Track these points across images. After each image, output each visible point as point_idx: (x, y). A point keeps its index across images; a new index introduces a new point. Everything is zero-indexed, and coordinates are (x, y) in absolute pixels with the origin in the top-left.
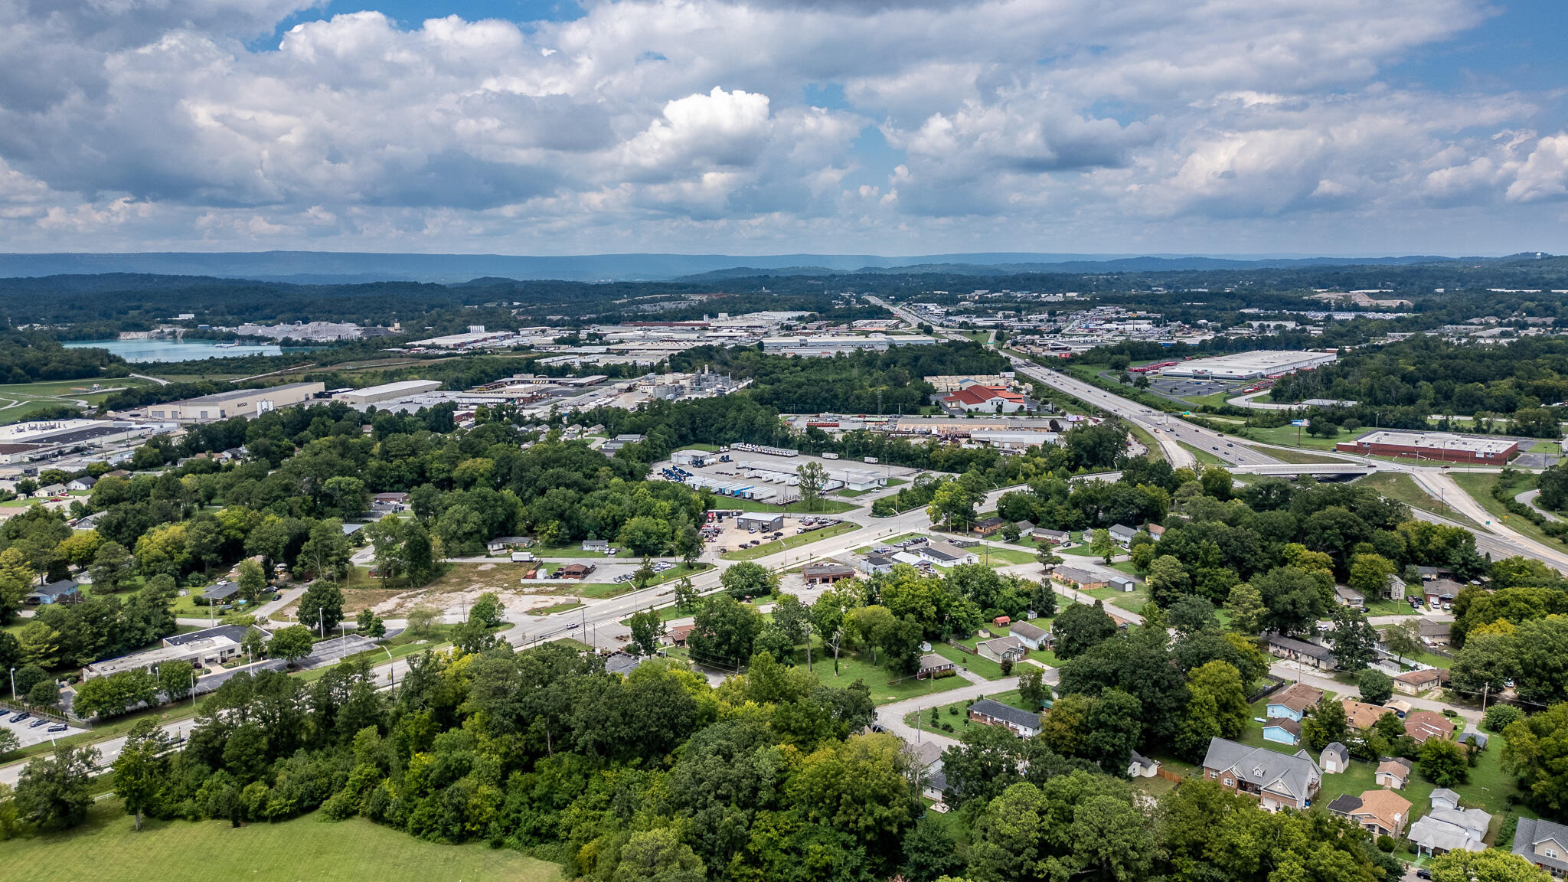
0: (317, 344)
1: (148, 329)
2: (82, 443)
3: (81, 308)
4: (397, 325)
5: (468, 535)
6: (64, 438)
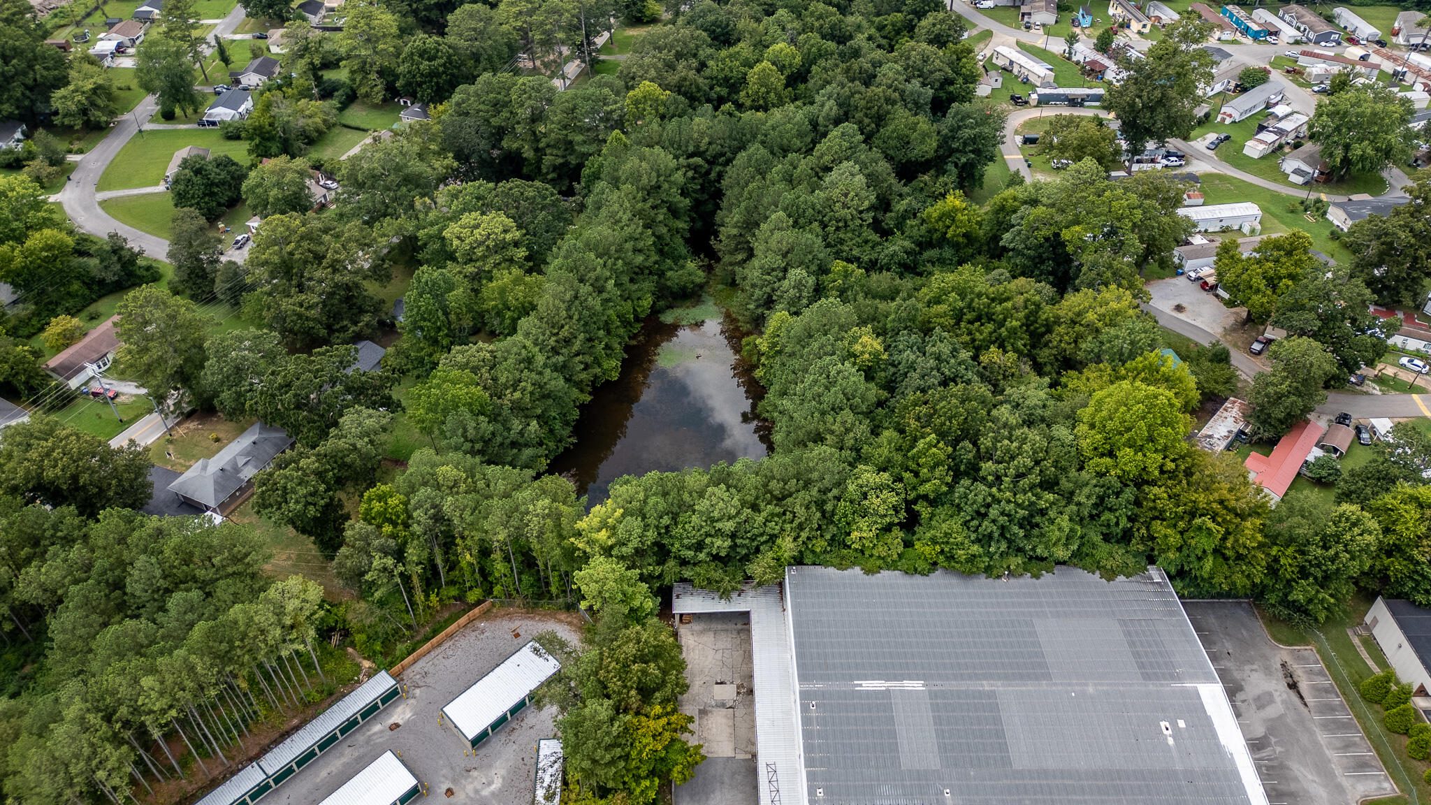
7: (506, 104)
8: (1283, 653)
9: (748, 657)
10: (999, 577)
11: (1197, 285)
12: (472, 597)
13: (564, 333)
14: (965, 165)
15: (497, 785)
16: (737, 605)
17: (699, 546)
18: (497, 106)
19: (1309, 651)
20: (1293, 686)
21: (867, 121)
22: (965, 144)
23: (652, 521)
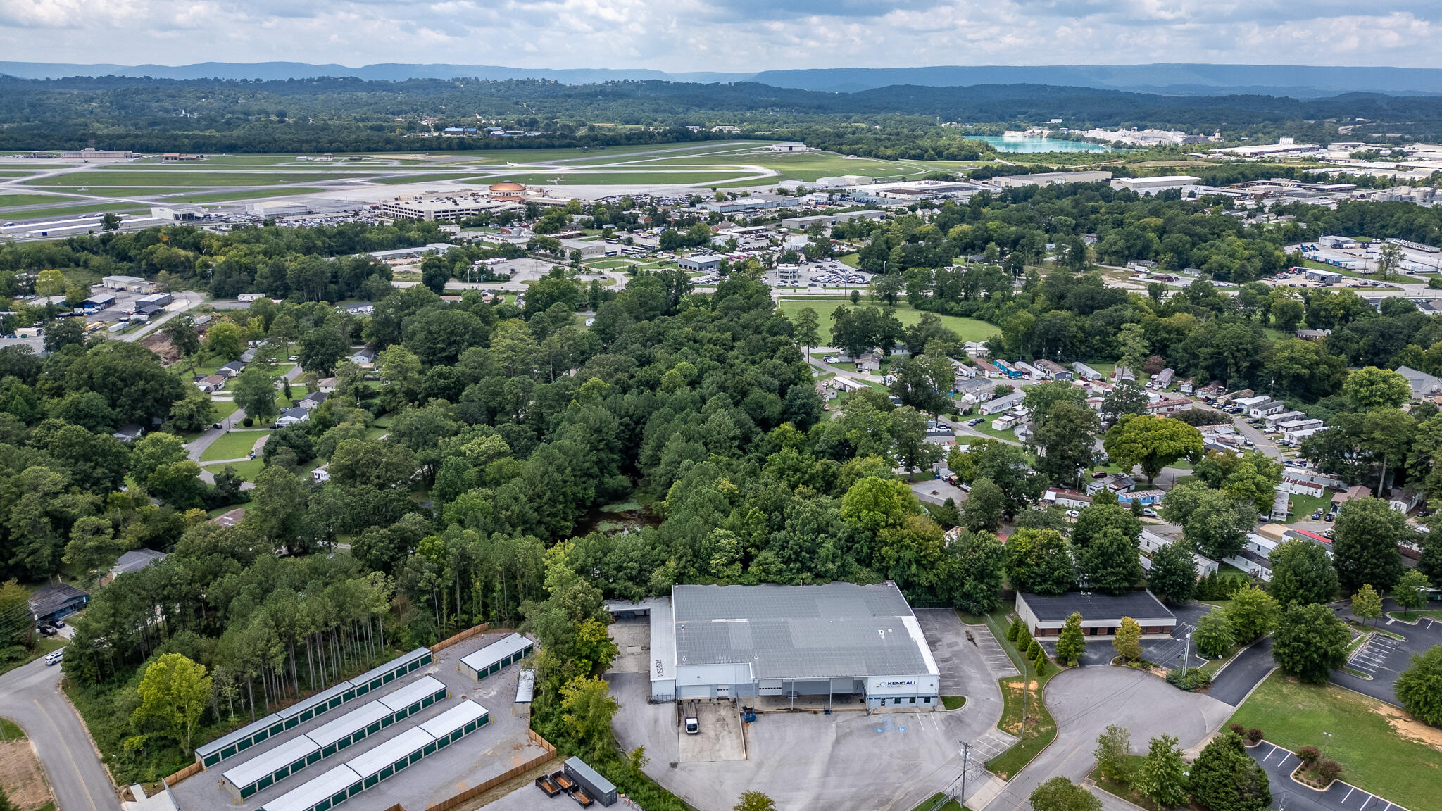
0: (1141, 147)
1: (1024, 130)
2: (949, 194)
3: (986, 112)
4: (1218, 135)
5: (1116, 252)
6: (940, 190)
7: (500, 394)
8: (969, 628)
9: (648, 636)
10: (798, 584)
11: (948, 483)
12: (476, 620)
13: (538, 489)
14: (800, 421)
15: (493, 693)
16: (641, 606)
17: (619, 569)
18: (495, 394)
19: (983, 627)
20: (971, 639)
21: (735, 394)
22: (799, 409)
23: (591, 553)
